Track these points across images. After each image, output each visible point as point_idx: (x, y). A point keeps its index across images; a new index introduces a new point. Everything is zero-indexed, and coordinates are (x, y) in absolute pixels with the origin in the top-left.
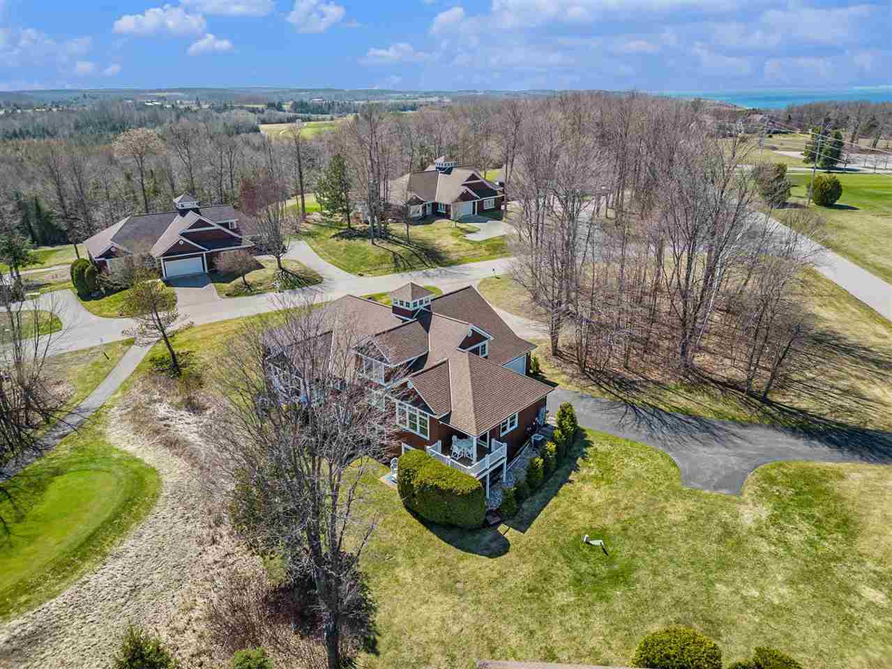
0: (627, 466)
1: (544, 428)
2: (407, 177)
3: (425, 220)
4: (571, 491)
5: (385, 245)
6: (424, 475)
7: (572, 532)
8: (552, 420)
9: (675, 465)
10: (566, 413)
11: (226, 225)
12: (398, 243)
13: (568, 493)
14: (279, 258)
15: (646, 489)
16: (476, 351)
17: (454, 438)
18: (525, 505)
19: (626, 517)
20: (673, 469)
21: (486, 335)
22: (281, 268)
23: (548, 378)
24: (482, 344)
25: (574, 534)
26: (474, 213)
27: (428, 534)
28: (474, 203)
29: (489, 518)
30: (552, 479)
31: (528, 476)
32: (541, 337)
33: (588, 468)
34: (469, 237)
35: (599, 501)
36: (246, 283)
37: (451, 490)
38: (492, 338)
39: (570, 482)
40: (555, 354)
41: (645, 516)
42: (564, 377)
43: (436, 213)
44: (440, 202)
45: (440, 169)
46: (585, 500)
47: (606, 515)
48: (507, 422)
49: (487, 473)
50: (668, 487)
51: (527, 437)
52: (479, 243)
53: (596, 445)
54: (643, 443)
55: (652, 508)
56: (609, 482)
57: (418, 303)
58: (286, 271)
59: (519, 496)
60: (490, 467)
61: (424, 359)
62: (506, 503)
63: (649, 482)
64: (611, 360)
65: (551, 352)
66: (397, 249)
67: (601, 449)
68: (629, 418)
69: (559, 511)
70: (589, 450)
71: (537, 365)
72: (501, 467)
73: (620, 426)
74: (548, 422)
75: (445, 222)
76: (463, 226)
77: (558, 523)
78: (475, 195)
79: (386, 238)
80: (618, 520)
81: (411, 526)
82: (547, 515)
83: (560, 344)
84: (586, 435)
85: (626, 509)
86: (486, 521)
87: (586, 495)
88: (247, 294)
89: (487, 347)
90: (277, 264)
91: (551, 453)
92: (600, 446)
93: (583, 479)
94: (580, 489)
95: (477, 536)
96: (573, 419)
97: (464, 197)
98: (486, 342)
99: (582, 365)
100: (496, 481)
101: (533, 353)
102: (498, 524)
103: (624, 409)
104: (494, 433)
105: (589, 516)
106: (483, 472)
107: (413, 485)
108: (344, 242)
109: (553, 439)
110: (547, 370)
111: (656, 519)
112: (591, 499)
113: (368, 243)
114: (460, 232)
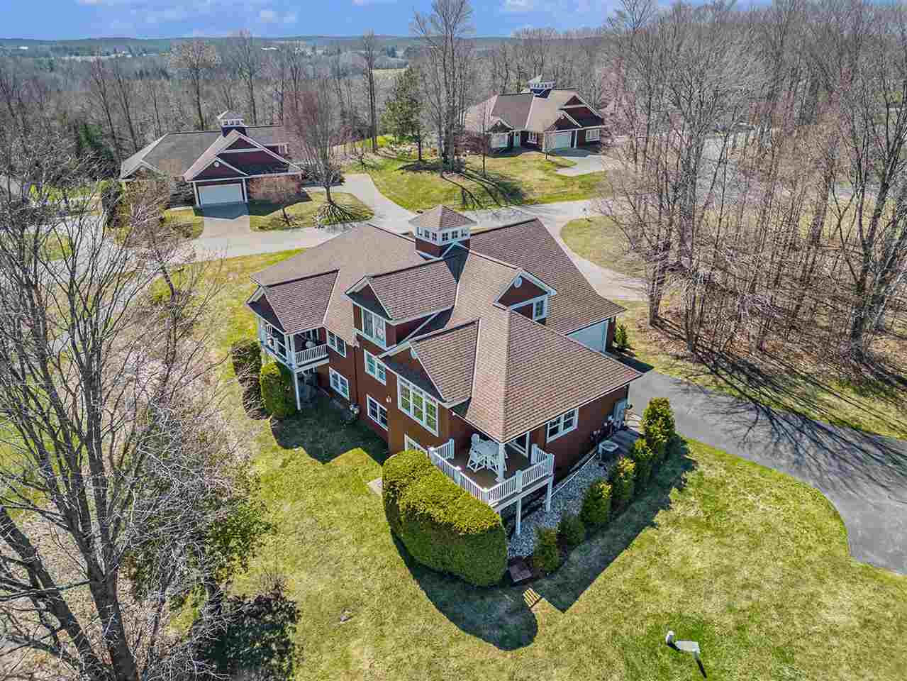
0: (752, 507)
1: (622, 433)
2: (494, 99)
3: (509, 151)
4: (653, 541)
5: (456, 179)
6: (415, 494)
7: (646, 618)
8: (636, 422)
9: (836, 516)
10: (658, 413)
11: (274, 149)
12: (471, 177)
13: (647, 544)
14: (328, 190)
15: (782, 554)
16: (527, 312)
17: (476, 438)
18: (574, 556)
19: (745, 604)
20: (833, 523)
21: (546, 287)
22: (330, 201)
23: (640, 358)
24: (539, 299)
25: (650, 623)
26: (572, 145)
27: (413, 586)
28: (574, 132)
29: (514, 570)
30: (624, 516)
31: (586, 510)
32: (634, 297)
33: (683, 506)
34: (562, 172)
35: (699, 565)
36: (285, 216)
37: (450, 525)
38: (554, 293)
39: (653, 525)
40: (653, 323)
41: (778, 607)
42: (663, 358)
43: (525, 143)
44: (530, 129)
45: (535, 91)
46: (674, 560)
47: (708, 595)
48: (558, 421)
49: (518, 499)
50: (823, 555)
51: (592, 443)
52: (572, 178)
53: (702, 467)
54: (781, 473)
55: (792, 592)
56: (720, 533)
57: (450, 236)
58: (334, 205)
59: (565, 540)
60: (524, 489)
61: (445, 316)
62: (543, 550)
63: (790, 543)
64: (737, 337)
65: (648, 320)
66: (467, 184)
67: (710, 474)
68: (761, 433)
69: (628, 575)
70: (689, 476)
71: (624, 337)
72: (543, 491)
73: (746, 442)
74: (629, 423)
75: (535, 154)
76: (557, 159)
77: (625, 596)
78: (575, 122)
79: (459, 172)
80: (730, 609)
81: (393, 568)
82: (608, 578)
83: (662, 310)
84: (687, 452)
85: (744, 587)
86: (508, 576)
87: (676, 552)
88: (283, 228)
89: (545, 305)
90: (325, 197)
91: (626, 474)
92: (709, 469)
93: (675, 522)
94: (668, 539)
95: (489, 600)
96: (668, 424)
97: (561, 125)
98: (545, 298)
99: (692, 341)
100: (535, 509)
101: (620, 320)
102: (524, 583)
103: (752, 415)
104: (537, 436)
105: (679, 590)
106: (513, 496)
107: (398, 506)
108: (409, 175)
109: (632, 454)
110: (639, 346)
111: (800, 615)
112: (685, 561)
113: (436, 176)
114: (551, 167)
